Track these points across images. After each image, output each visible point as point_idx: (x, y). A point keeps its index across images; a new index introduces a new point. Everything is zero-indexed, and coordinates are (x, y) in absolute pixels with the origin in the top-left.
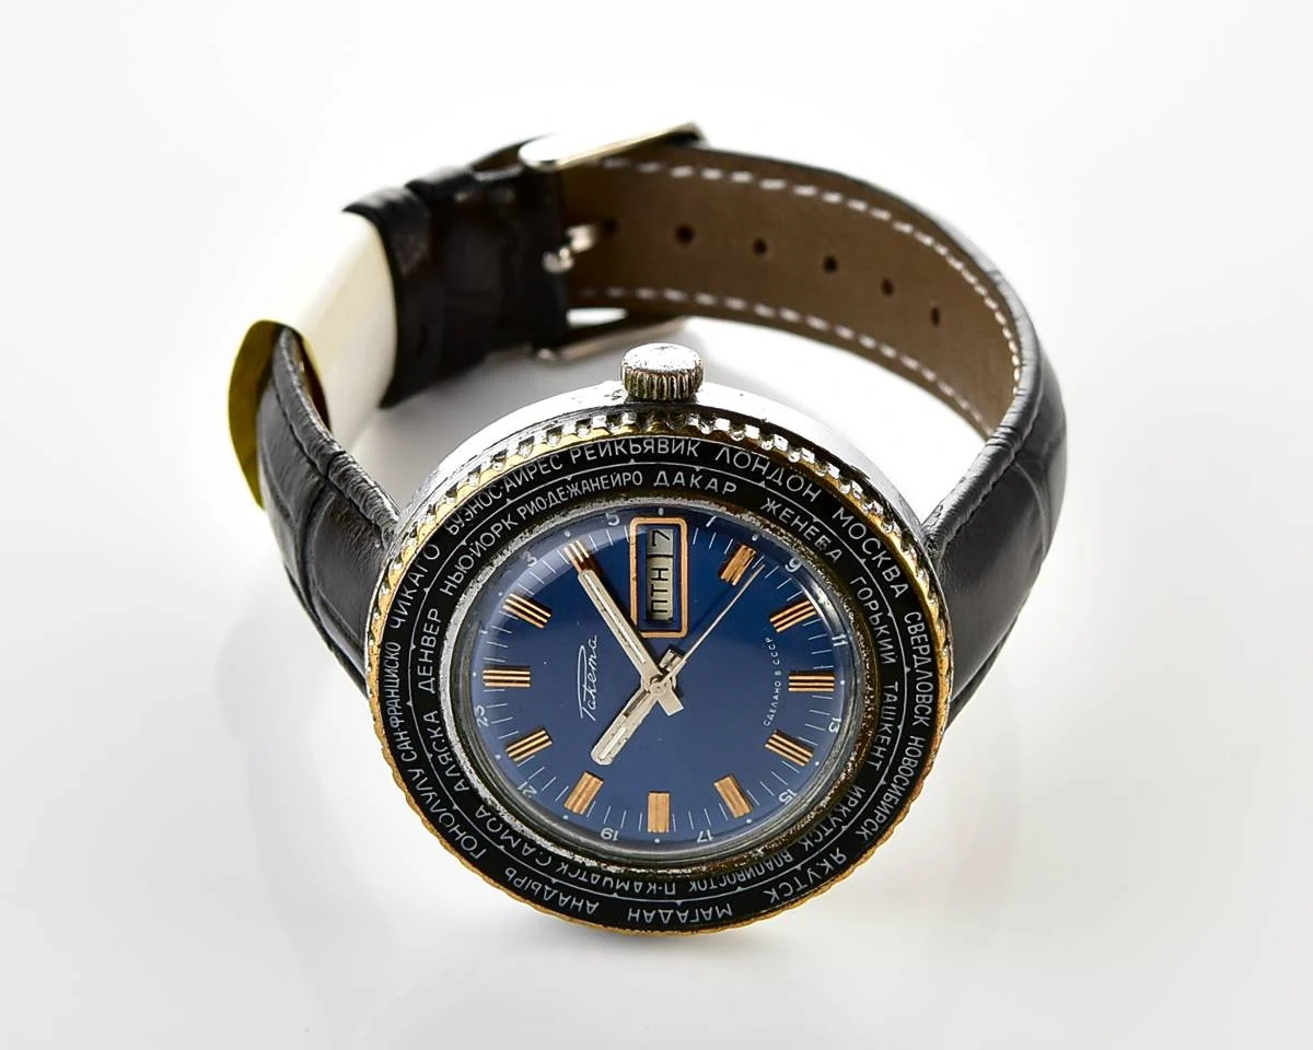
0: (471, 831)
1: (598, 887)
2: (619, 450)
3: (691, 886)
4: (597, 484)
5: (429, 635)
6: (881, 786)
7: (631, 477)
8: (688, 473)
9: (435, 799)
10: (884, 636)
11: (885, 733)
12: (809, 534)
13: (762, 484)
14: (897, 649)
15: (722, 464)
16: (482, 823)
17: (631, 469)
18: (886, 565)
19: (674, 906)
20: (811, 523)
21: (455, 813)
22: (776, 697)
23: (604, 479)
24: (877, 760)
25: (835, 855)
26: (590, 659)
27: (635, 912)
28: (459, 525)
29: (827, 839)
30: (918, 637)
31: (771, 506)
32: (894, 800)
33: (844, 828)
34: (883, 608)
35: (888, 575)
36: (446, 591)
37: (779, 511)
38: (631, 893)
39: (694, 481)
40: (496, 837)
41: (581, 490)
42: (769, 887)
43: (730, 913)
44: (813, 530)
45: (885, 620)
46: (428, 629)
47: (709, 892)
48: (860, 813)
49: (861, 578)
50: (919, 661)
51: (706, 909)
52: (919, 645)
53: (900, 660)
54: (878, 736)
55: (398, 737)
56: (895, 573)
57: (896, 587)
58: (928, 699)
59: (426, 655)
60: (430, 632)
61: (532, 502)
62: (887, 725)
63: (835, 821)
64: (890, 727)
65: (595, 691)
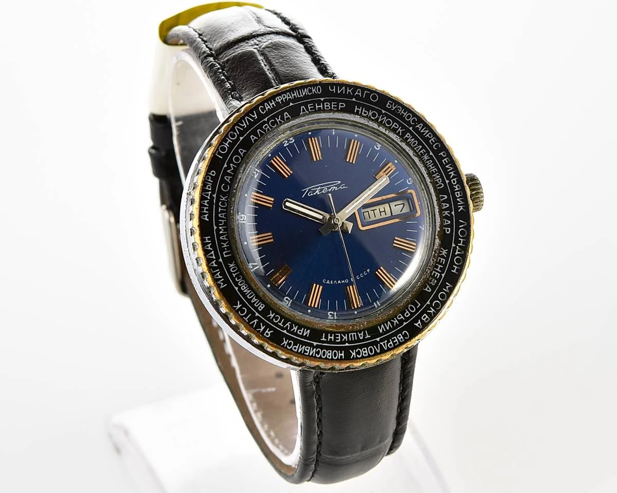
0: (230, 149)
1: (217, 218)
2: (451, 174)
3: (231, 264)
4: (432, 168)
5: (331, 106)
6: (313, 344)
7: (440, 183)
8: (449, 209)
9: (243, 127)
10: (393, 323)
11: (342, 338)
12: (435, 274)
13: (453, 245)
14: (388, 331)
15: (458, 224)
16: (236, 153)
17: (444, 182)
18: (429, 314)
19: (217, 258)
20: (441, 273)
21: (238, 139)
22: (339, 282)
23: (435, 170)
24: (326, 337)
25: (269, 331)
26: (334, 187)
27: (209, 239)
28: (392, 108)
29: (276, 324)
30: (396, 340)
31: (444, 252)
32: (307, 352)
33: (285, 332)
34: (407, 319)
35: (425, 317)
36: (356, 109)
37: (443, 257)
38: (219, 235)
39: (446, 213)
40: (231, 161)
41: (426, 161)
42: (242, 302)
43: (222, 287)
44: (437, 275)
46: (334, 104)
47: (230, 274)
48: (295, 337)
49: (419, 305)
50: (384, 344)
51: (220, 275)
52: (393, 342)
53: (382, 334)
54: (339, 335)
55: (271, 102)
56: (426, 320)
57: (419, 322)
58: (365, 354)
59: (319, 106)
60: (333, 106)
61: (414, 139)
62: (346, 337)
63: (287, 326)
64: (345, 339)
65: (318, 193)
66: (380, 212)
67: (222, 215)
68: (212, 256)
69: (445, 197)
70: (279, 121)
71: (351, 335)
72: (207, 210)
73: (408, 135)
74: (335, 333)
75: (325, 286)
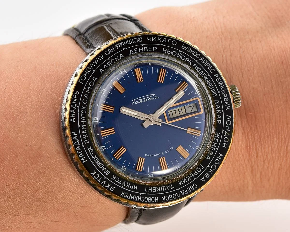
0: (87, 78)
1: (80, 120)
2: (221, 88)
3: (89, 148)
4: (209, 84)
5: (148, 49)
6: (139, 194)
7: (215, 93)
8: (220, 109)
9: (95, 64)
10: (187, 179)
11: (157, 189)
12: (212, 148)
13: (223, 131)
14: (184, 184)
15: (226, 117)
16: (91, 80)
17: (217, 92)
18: (209, 173)
19: (81, 144)
20: (216, 148)
21: (92, 71)
22: (155, 155)
23: (212, 86)
24: (147, 190)
25: (113, 187)
26: (151, 98)
27: (75, 133)
28: (185, 49)
29: (117, 183)
30: (190, 189)
31: (218, 135)
32: (136, 199)
33: (122, 187)
34: (196, 176)
35: (207, 174)
36: (163, 50)
37: (217, 138)
39: (219, 111)
40: (88, 85)
41: (206, 80)
42: (96, 171)
43: (84, 162)
44: (214, 149)
45: (192, 178)
46: (150, 48)
47: (89, 154)
48: (129, 190)
49: (203, 167)
50: (182, 192)
51: (83, 155)
52: (187, 190)
53: (181, 186)
54: (155, 188)
55: (112, 48)
56: (207, 176)
57: (203, 178)
58: (171, 198)
59: (141, 50)
60: (149, 49)
61: (198, 67)
62: (159, 189)
63: (124, 184)
64: (159, 190)
65: (141, 102)
66: (179, 112)
67: (83, 118)
68: (78, 143)
69: (217, 102)
70: (117, 60)
71: (162, 188)
72: (74, 116)
73: (195, 65)
74: (152, 187)
75: (146, 158)
